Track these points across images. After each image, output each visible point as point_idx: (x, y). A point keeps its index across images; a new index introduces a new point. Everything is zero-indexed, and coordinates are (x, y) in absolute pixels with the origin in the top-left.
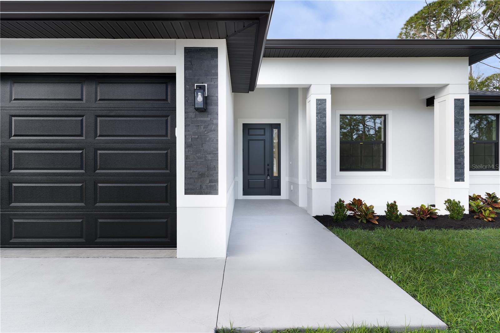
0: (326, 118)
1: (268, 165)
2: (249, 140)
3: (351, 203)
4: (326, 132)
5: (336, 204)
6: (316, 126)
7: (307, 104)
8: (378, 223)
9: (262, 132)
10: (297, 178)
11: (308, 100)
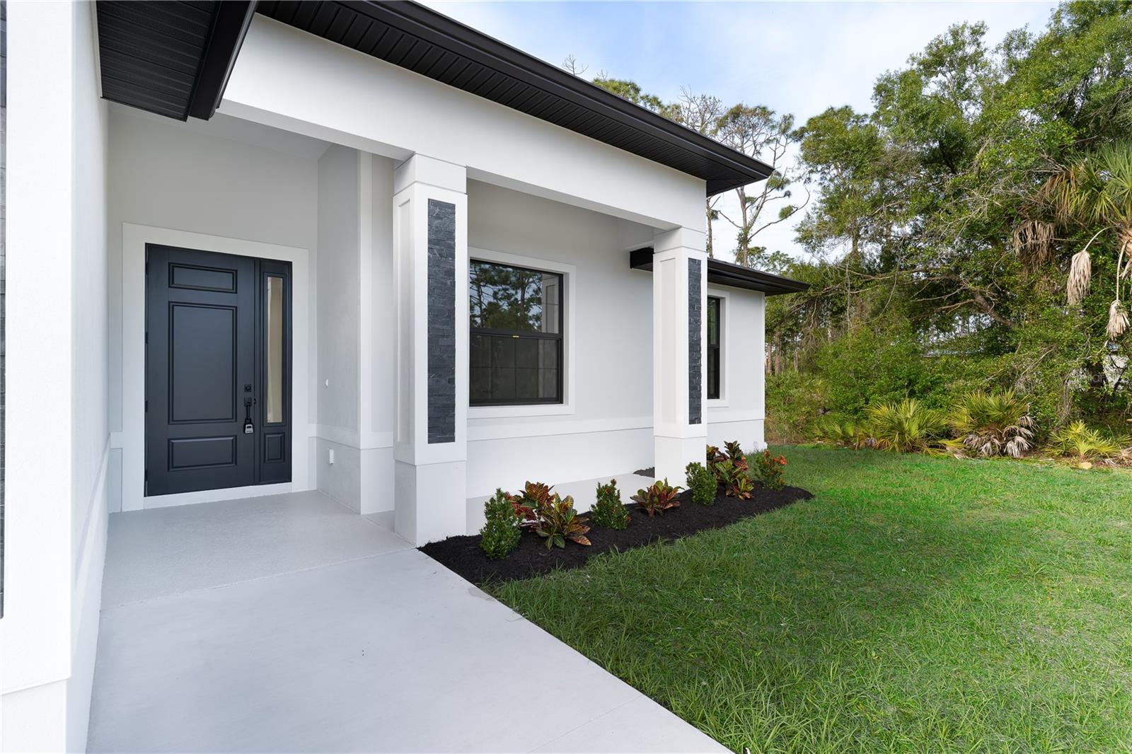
0: (454, 258)
1: (248, 389)
2: (172, 306)
3: (522, 495)
4: (454, 300)
5: (487, 505)
6: (429, 278)
7: (398, 213)
8: (590, 544)
9: (225, 281)
10: (355, 428)
11: (398, 200)
